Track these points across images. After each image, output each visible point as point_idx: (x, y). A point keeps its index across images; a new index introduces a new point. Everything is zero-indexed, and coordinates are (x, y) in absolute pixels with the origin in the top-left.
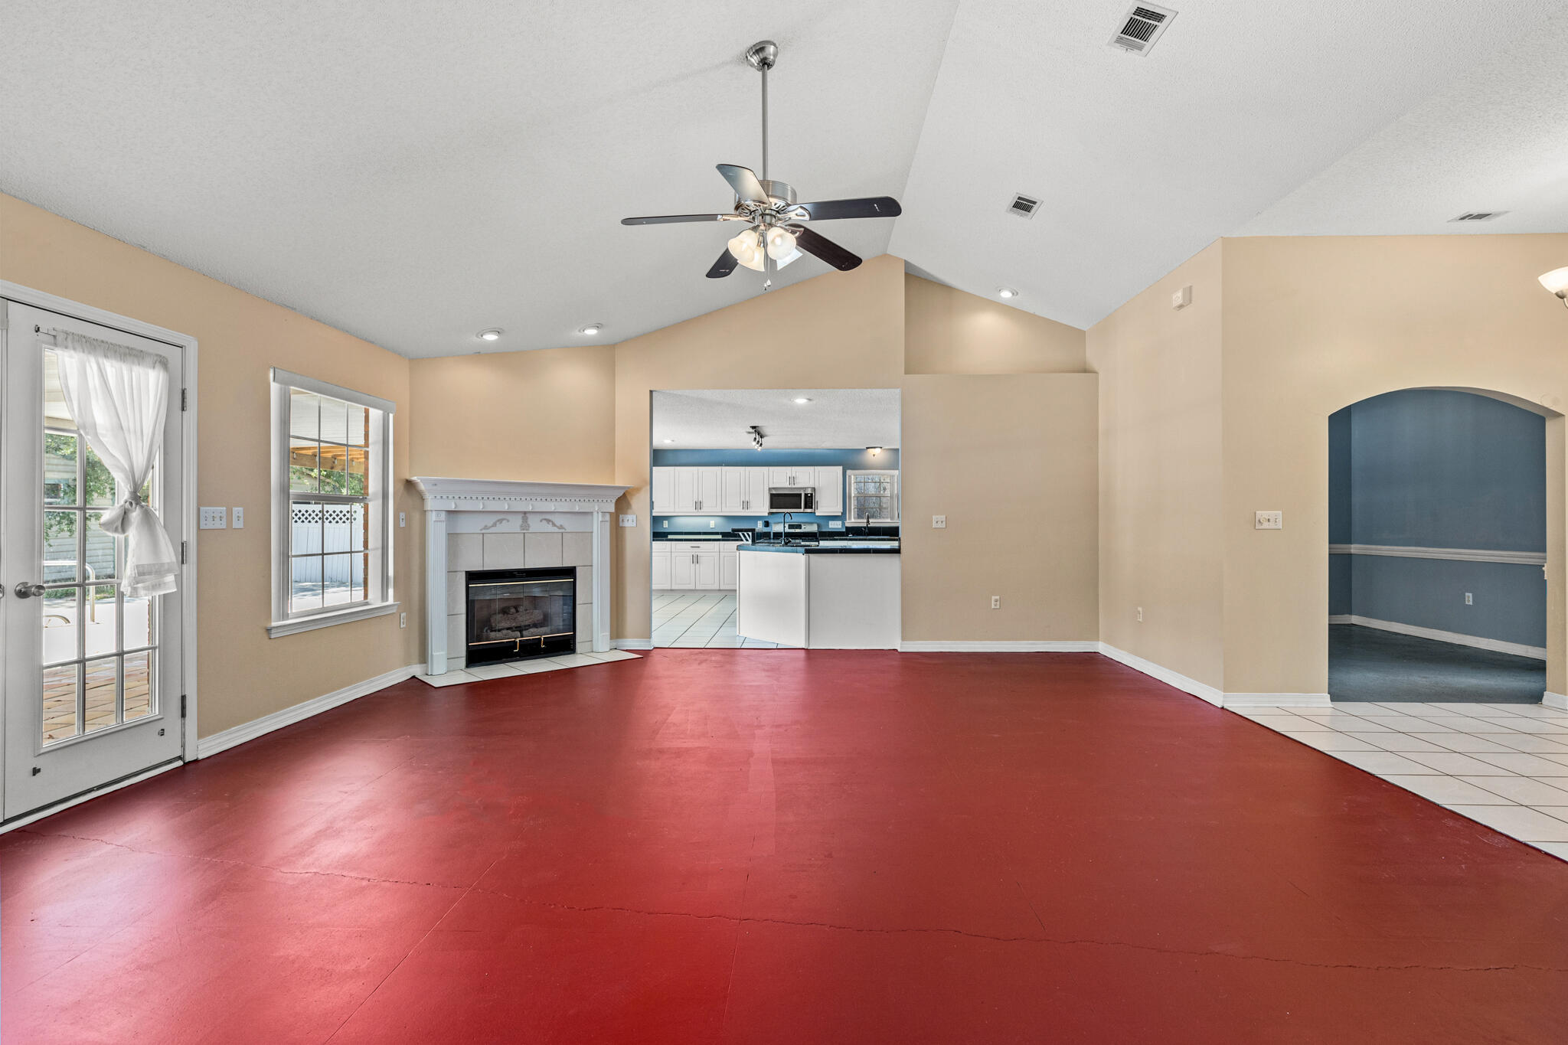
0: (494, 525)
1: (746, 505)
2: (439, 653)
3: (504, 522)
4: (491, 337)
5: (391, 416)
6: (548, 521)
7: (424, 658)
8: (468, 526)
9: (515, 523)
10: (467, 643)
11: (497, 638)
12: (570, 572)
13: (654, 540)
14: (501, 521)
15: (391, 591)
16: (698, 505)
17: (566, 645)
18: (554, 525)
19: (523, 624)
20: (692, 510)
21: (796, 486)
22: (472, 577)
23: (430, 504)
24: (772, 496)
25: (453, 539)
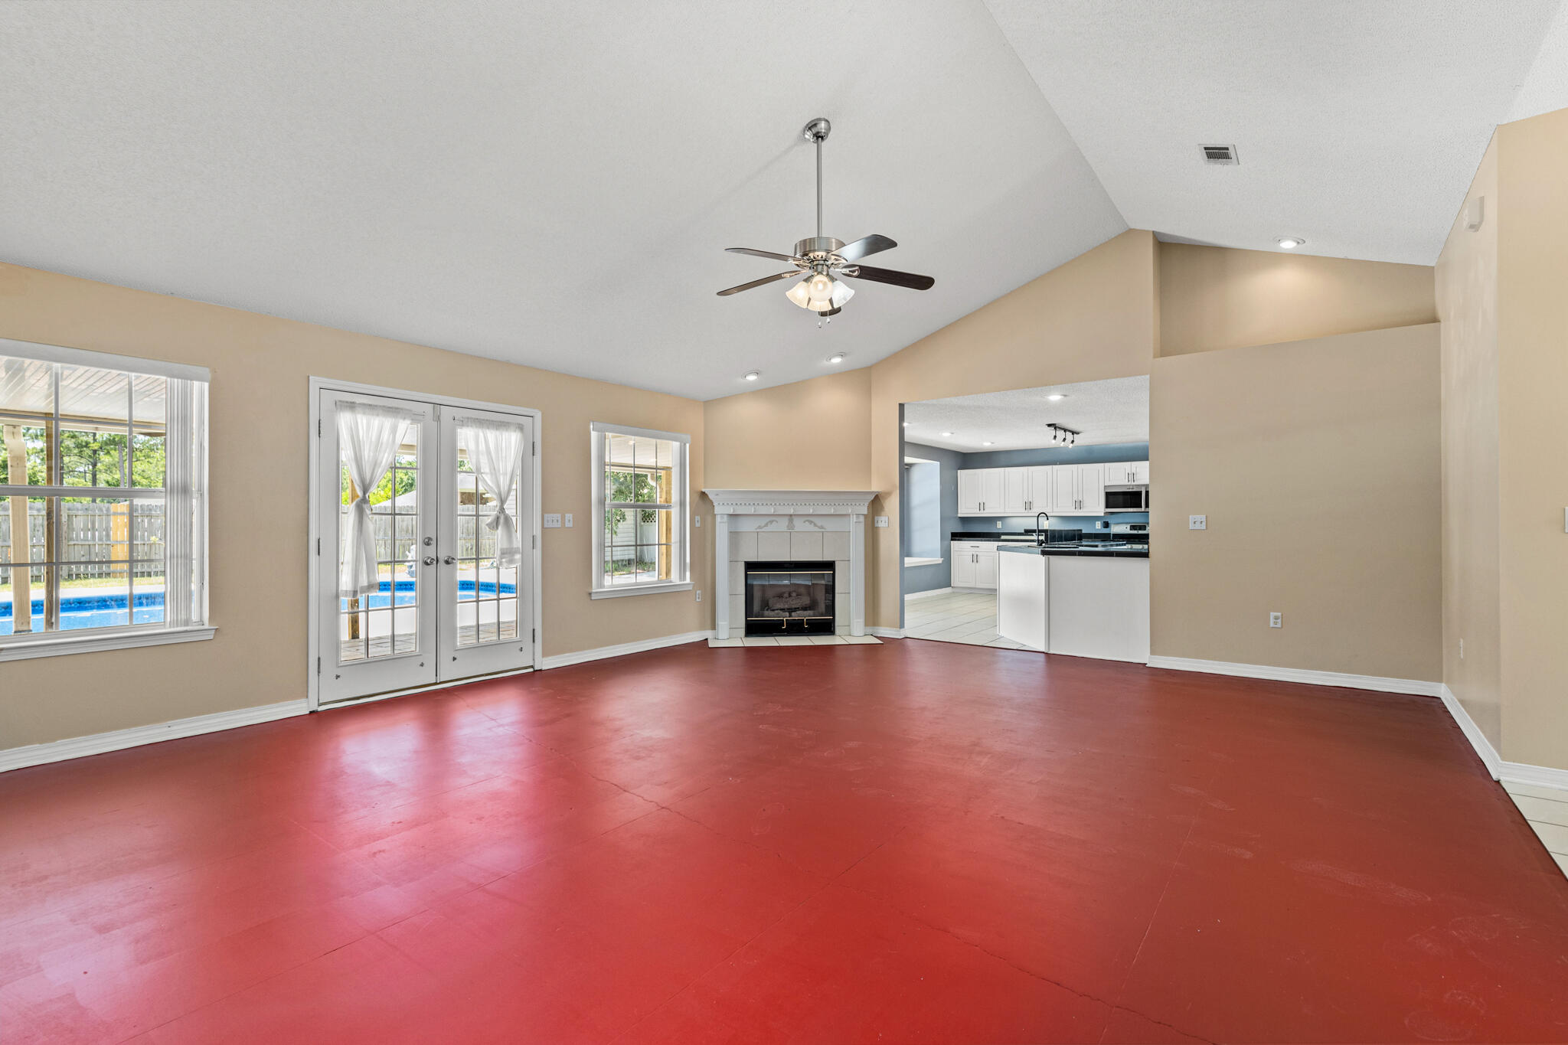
0: (766, 525)
1: (1079, 504)
2: (723, 623)
3: (774, 522)
4: (752, 378)
5: (688, 445)
6: (811, 522)
7: (714, 627)
8: (747, 526)
9: (782, 525)
10: (746, 617)
11: (770, 616)
12: (830, 565)
13: (952, 540)
14: (771, 522)
15: (688, 574)
16: (1028, 505)
17: (827, 628)
18: (815, 525)
19: (793, 607)
20: (1021, 511)
21: (1136, 483)
22: (750, 566)
23: (718, 510)
24: (1108, 494)
25: (734, 536)
